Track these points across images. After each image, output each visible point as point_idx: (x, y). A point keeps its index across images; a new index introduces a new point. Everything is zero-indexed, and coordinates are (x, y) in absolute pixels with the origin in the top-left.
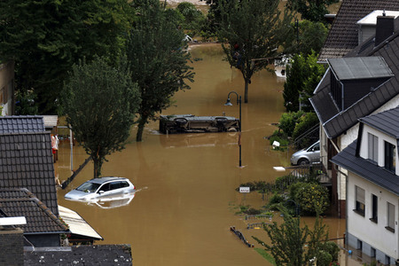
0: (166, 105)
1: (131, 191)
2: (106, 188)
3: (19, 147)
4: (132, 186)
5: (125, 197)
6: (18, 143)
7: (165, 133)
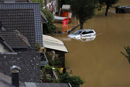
0: (117, 2)
1: (94, 35)
2: (84, 33)
3: (21, 14)
4: (95, 33)
5: (92, 37)
6: (21, 13)
7: (117, 13)
